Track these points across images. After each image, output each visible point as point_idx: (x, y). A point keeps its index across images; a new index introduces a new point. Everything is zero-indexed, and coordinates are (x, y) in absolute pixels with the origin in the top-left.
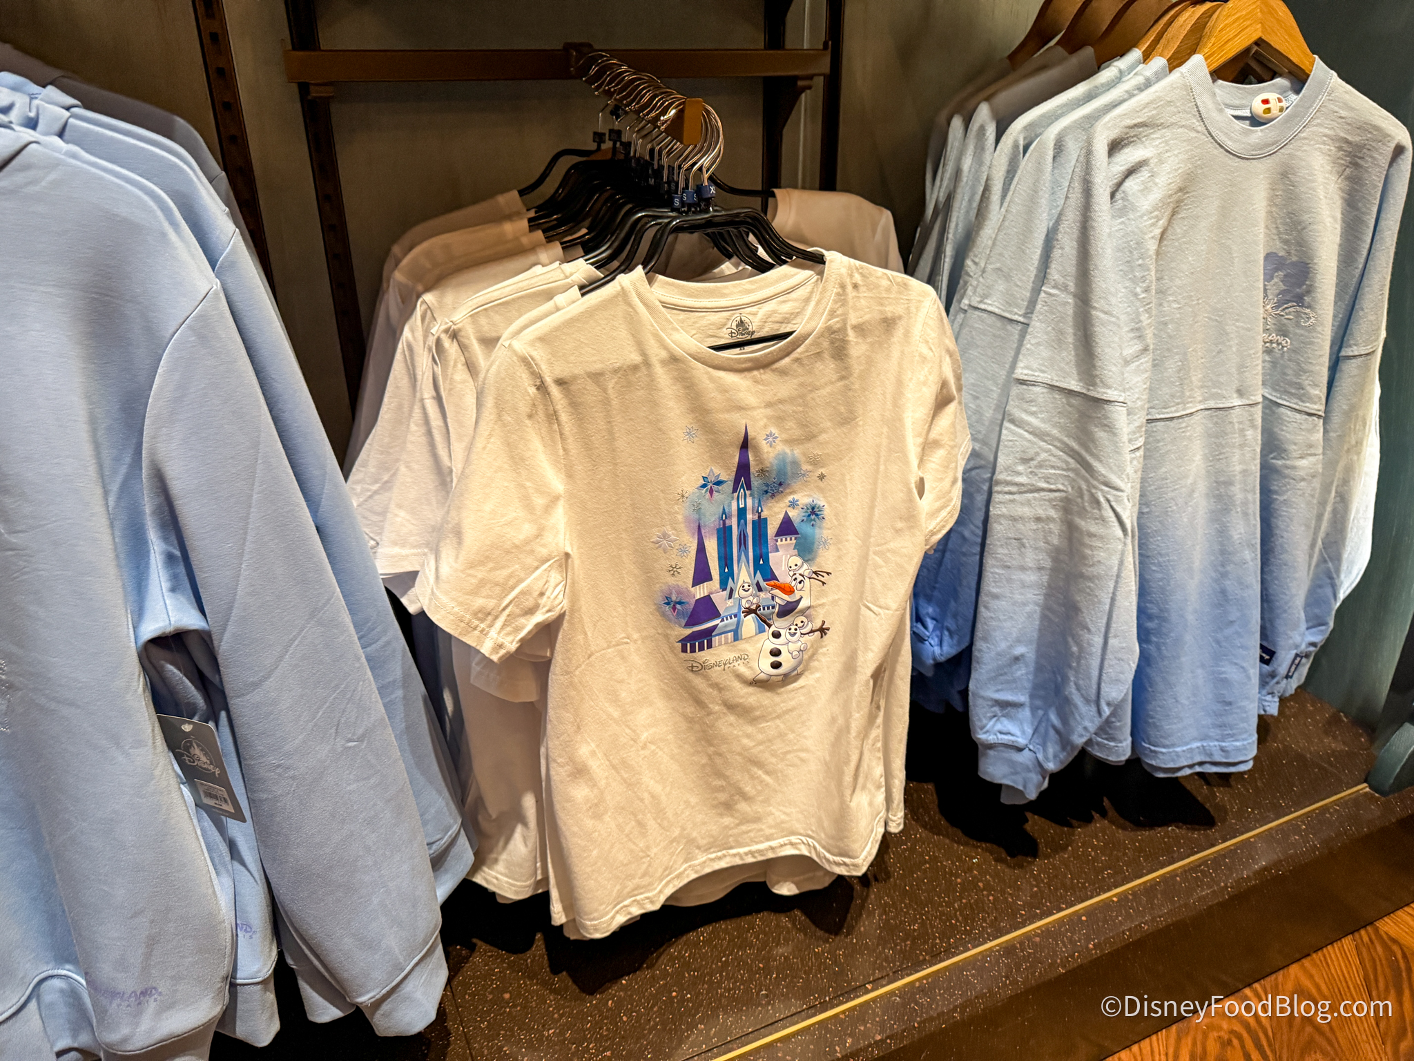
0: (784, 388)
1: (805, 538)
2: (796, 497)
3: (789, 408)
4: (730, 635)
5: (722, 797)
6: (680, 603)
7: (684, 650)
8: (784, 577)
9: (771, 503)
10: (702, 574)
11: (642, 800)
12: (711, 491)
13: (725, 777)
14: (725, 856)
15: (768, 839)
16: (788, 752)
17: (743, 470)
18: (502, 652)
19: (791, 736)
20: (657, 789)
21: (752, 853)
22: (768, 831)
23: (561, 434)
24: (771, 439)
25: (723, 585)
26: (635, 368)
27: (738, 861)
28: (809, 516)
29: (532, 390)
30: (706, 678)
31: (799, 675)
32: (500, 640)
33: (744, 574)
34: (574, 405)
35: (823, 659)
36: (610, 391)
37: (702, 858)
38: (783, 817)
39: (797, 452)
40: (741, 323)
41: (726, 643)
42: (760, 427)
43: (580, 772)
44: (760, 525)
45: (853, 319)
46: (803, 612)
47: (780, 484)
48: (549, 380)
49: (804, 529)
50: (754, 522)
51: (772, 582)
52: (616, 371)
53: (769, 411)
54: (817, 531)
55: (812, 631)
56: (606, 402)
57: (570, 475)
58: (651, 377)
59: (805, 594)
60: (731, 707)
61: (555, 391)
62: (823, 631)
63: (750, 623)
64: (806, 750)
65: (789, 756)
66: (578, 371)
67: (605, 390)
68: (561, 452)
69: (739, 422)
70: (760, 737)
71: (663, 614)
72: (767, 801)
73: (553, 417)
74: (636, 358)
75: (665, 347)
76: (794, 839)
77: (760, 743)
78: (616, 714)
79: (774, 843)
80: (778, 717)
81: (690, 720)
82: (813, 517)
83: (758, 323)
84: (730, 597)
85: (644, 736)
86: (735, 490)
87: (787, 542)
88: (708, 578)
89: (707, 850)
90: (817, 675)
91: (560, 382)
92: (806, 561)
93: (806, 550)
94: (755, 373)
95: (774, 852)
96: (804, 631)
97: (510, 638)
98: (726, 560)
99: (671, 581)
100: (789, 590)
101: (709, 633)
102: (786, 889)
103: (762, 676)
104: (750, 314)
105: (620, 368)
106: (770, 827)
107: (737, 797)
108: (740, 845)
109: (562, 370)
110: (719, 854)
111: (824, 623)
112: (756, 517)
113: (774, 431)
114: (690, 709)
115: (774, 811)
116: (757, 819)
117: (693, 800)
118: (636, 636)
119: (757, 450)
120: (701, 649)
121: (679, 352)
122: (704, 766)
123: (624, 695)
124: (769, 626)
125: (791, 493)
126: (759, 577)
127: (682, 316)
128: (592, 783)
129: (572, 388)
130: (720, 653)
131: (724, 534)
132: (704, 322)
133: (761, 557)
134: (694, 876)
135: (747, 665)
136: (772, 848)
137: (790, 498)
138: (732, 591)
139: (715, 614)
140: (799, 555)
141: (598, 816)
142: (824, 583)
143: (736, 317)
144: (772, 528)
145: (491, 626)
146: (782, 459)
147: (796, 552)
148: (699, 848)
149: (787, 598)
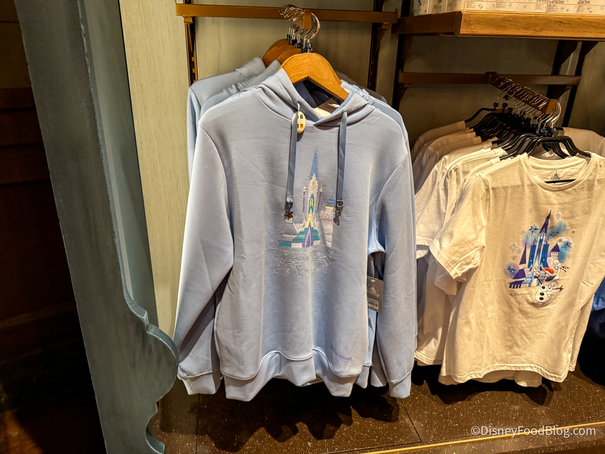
0: (567, 199)
1: (562, 253)
2: (562, 238)
3: (567, 206)
4: (528, 285)
5: (509, 343)
6: (513, 270)
7: (510, 287)
8: (551, 266)
9: (552, 239)
10: (523, 261)
11: (484, 338)
12: (533, 232)
13: (513, 337)
14: (505, 366)
15: (522, 363)
16: (537, 332)
17: (545, 226)
18: (457, 276)
19: (539, 326)
20: (489, 335)
21: (515, 367)
22: (523, 360)
23: (489, 206)
24: (558, 216)
25: (529, 266)
26: (518, 186)
27: (509, 369)
28: (565, 246)
29: (484, 190)
30: (516, 299)
31: (548, 304)
32: (457, 272)
33: (537, 263)
34: (495, 196)
35: (558, 300)
36: (508, 193)
37: (497, 364)
38: (530, 356)
39: (567, 222)
40: (556, 175)
41: (526, 287)
42: (555, 211)
43: (468, 323)
44: (546, 246)
45: (598, 177)
46: (555, 281)
47: (558, 233)
48: (490, 187)
49: (562, 250)
50: (544, 245)
51: (546, 268)
52: (512, 187)
53: (560, 206)
54: (567, 252)
55: (557, 288)
56: (506, 197)
57: (488, 220)
58: (523, 190)
59: (558, 274)
60: (521, 311)
61: (491, 191)
62: (561, 289)
63: (535, 281)
64: (544, 333)
65: (538, 334)
66: (500, 186)
67: (507, 193)
68: (488, 212)
69: (549, 208)
70: (528, 324)
71: (506, 273)
72: (525, 349)
73: (488, 200)
74: (519, 183)
75: (529, 180)
76: (532, 365)
77: (528, 327)
78: (482, 305)
79: (524, 365)
80: (537, 318)
81: (505, 313)
82: (567, 246)
83: (562, 175)
84: (530, 271)
85: (489, 315)
86: (541, 232)
87: (556, 254)
88: (525, 263)
89: (499, 362)
90: (555, 305)
91: (493, 189)
92: (560, 262)
93: (561, 258)
94: (558, 192)
95: (523, 368)
96: (554, 288)
97: (460, 272)
98: (532, 257)
99: (512, 261)
100: (552, 272)
101: (521, 282)
102: (523, 384)
103: (536, 302)
104: (560, 172)
106: (524, 359)
107: (515, 345)
108: (512, 363)
109: (495, 185)
110: (503, 364)
111: (562, 286)
113: (560, 213)
114: (506, 309)
115: (527, 353)
116: (520, 355)
117: (499, 342)
118: (494, 279)
119: (552, 219)
120: (517, 288)
121: (534, 182)
122: (505, 331)
123: (486, 299)
124: (541, 284)
125: (560, 236)
126: (542, 265)
127: (536, 170)
128: (471, 327)
129: (497, 191)
130: (522, 290)
131: (533, 247)
132: (543, 173)
133: (544, 258)
134: (493, 370)
135: (531, 296)
137: (560, 238)
138: (531, 269)
139: (524, 276)
141: (469, 340)
142: (565, 271)
143: (555, 172)
144: (550, 248)
145: (455, 266)
146: (561, 223)
147: (557, 258)
148: (497, 360)
149: (551, 274)
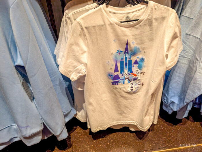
0: (137, 32)
1: (140, 65)
2: (139, 56)
3: (138, 37)
4: (122, 83)
5: (120, 112)
6: (111, 75)
7: (112, 85)
8: (135, 72)
9: (133, 57)
10: (116, 70)
12: (119, 53)
13: (121, 109)
14: (120, 122)
15: (129, 121)
16: (134, 106)
17: (127, 49)
18: (74, 79)
19: (135, 103)
20: (106, 109)
21: (125, 123)
22: (129, 120)
23: (87, 39)
24: (133, 43)
25: (121, 73)
26: (102, 25)
27: (122, 124)
29: (80, 29)
30: (117, 90)
31: (137, 92)
33: (126, 71)
34: (89, 33)
35: (142, 90)
36: (97, 30)
37: (115, 122)
38: (132, 118)
39: (139, 46)
40: (128, 17)
41: (121, 84)
42: (131, 40)
44: (130, 61)
45: (154, 17)
46: (138, 80)
47: (135, 53)
48: (83, 27)
49: (140, 63)
50: (129, 61)
51: (132, 73)
53: (133, 37)
54: (143, 64)
55: (140, 84)
56: (96, 33)
57: (88, 48)
58: (106, 28)
59: (139, 77)
60: (122, 96)
61: (85, 30)
62: (143, 84)
63: (126, 81)
64: (138, 106)
65: (134, 107)
66: (90, 25)
67: (96, 30)
68: (87, 43)
69: (126, 39)
70: (128, 103)
71: (108, 77)
72: (129, 114)
73: (85, 35)
74: (102, 23)
75: (109, 21)
76: (134, 122)
77: (128, 104)
78: (98, 94)
80: (132, 99)
81: (114, 98)
82: (142, 61)
83: (132, 16)
84: (123, 75)
85: (104, 99)
86: (125, 54)
87: (136, 66)
88: (118, 71)
89: (117, 121)
90: (141, 93)
91: (86, 28)
92: (140, 70)
93: (140, 67)
94: (130, 28)
96: (138, 84)
98: (122, 68)
99: (110, 71)
100: (136, 75)
101: (117, 82)
103: (128, 91)
104: (130, 15)
105: (99, 25)
106: (129, 119)
107: (123, 113)
108: (123, 121)
109: (87, 25)
110: (119, 122)
111: (143, 83)
112: (129, 60)
113: (134, 41)
114: (114, 96)
115: (130, 116)
116: (127, 117)
117: (114, 112)
118: (103, 81)
119: (130, 45)
120: (116, 85)
121: (112, 22)
122: (116, 106)
123: (100, 91)
124: (131, 82)
126: (129, 72)
129: (89, 29)
130: (120, 86)
131: (122, 63)
132: (119, 16)
133: (130, 68)
134: (114, 125)
135: (125, 89)
136: (129, 123)
137: (137, 56)
139: (119, 78)
140: (138, 68)
142: (144, 75)
143: (127, 15)
144: (133, 62)
146: (136, 48)
148: (115, 120)
149: (135, 77)
